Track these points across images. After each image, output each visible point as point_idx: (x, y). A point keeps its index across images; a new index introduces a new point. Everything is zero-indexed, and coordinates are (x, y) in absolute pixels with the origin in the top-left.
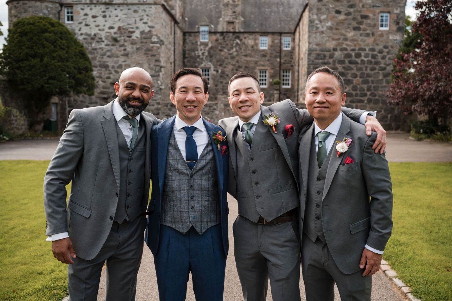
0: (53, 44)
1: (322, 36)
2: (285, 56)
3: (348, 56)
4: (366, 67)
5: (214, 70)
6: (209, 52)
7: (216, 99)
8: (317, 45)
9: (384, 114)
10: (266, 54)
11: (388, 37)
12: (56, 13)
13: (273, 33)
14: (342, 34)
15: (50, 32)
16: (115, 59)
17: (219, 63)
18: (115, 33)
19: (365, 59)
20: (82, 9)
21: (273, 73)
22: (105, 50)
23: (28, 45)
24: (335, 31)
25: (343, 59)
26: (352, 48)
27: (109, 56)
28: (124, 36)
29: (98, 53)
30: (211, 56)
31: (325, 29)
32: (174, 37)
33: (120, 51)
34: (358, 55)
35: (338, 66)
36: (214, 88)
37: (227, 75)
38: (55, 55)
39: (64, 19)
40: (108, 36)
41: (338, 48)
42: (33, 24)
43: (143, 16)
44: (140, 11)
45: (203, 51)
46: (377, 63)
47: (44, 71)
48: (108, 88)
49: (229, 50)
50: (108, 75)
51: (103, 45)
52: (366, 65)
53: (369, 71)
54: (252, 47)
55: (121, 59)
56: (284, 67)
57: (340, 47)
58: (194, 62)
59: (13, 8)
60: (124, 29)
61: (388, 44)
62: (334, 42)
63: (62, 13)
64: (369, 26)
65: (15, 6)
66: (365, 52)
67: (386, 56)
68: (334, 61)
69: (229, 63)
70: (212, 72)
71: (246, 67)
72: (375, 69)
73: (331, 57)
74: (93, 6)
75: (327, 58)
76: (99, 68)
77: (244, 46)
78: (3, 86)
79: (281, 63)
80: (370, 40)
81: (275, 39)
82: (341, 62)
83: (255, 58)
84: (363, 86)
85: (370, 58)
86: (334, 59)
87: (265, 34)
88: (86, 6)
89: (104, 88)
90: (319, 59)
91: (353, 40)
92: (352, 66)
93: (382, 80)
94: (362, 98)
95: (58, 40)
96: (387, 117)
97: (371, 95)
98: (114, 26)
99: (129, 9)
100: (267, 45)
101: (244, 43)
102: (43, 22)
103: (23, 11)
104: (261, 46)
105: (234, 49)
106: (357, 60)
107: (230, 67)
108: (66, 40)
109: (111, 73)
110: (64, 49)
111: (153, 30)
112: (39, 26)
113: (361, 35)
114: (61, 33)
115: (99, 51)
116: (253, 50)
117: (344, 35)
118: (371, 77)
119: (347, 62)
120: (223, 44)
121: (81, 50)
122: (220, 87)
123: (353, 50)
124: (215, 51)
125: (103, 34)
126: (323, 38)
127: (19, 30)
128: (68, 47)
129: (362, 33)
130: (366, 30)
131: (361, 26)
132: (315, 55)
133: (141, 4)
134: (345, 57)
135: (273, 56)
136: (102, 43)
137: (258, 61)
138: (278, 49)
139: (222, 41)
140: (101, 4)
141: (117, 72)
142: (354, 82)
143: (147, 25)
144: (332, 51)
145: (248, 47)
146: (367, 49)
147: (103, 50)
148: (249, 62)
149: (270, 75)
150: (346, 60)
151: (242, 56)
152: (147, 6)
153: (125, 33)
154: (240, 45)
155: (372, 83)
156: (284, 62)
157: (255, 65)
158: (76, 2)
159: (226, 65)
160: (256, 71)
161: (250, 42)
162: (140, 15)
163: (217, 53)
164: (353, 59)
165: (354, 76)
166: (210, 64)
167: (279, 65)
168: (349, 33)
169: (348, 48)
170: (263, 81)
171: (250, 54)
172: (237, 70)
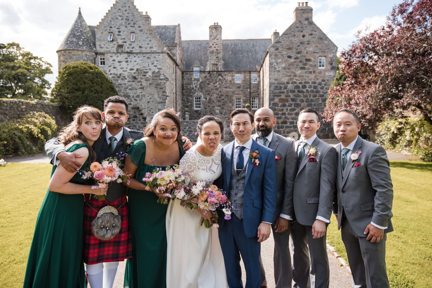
0: (91, 81)
2: (253, 87)
3: (297, 87)
4: (310, 95)
5: (204, 98)
6: (200, 85)
8: (276, 80)
9: (323, 127)
10: (240, 86)
11: (325, 74)
12: (93, 59)
13: (245, 72)
14: (292, 72)
15: (89, 73)
16: (135, 91)
17: (207, 93)
18: (134, 73)
19: (309, 89)
20: (111, 57)
21: (245, 100)
22: (127, 85)
23: (74, 82)
24: (287, 70)
25: (293, 89)
26: (300, 82)
27: (130, 89)
28: (140, 75)
29: (122, 87)
30: (201, 88)
31: (280, 69)
32: (176, 75)
33: (138, 86)
34: (304, 87)
35: (290, 94)
36: (204, 110)
37: (213, 101)
38: (93, 89)
39: (99, 63)
40: (130, 75)
41: (290, 82)
42: (77, 67)
43: (154, 61)
44: (152, 58)
45: (196, 85)
46: (318, 92)
47: (85, 100)
49: (214, 84)
50: (129, 102)
51: (126, 81)
52: (310, 93)
53: (312, 97)
54: (231, 81)
55: (139, 91)
56: (252, 95)
57: (292, 81)
58: (190, 93)
59: (62, 56)
60: (140, 70)
61: (325, 79)
62: (287, 78)
63: (96, 59)
64: (312, 67)
65: (63, 54)
66: (309, 84)
67: (324, 87)
68: (287, 91)
69: (214, 92)
70: (202, 99)
71: (226, 95)
72: (316, 96)
73: (285, 88)
74: (119, 54)
75: (282, 89)
77: (224, 80)
78: (56, 111)
79: (251, 93)
80: (312, 76)
81: (246, 76)
82: (292, 91)
83: (233, 89)
85: (312, 89)
86: (288, 89)
87: (239, 72)
88: (114, 54)
90: (277, 90)
91: (300, 76)
92: (300, 94)
93: (321, 103)
95: (95, 79)
96: (326, 129)
98: (133, 68)
99: (144, 57)
100: (241, 80)
101: (225, 79)
102: (84, 66)
103: (69, 58)
104: (237, 81)
105: (218, 83)
106: (303, 90)
107: (215, 95)
108: (100, 78)
109: (132, 101)
110: (99, 85)
111: (161, 71)
112: (81, 69)
113: (306, 73)
114: (97, 74)
115: (124, 86)
116: (231, 83)
117: (294, 73)
118: (313, 102)
119: (296, 91)
120: (210, 80)
121: (111, 86)
122: (208, 109)
124: (205, 84)
125: (126, 74)
126: (279, 75)
127: (67, 72)
128: (102, 84)
129: (307, 71)
130: (310, 69)
131: (306, 67)
132: (274, 87)
133: (153, 53)
134: (295, 88)
135: (245, 87)
136: (125, 80)
137: (235, 91)
138: (248, 83)
139: (209, 78)
140: (124, 53)
141: (136, 100)
142: (302, 106)
143: (157, 67)
144: (286, 84)
145: (227, 81)
146: (310, 82)
147: (126, 85)
148: (228, 92)
149: (243, 101)
150: (296, 90)
151: (224, 87)
152: (156, 54)
153: (141, 73)
154: (221, 80)
155: (315, 106)
156: (252, 91)
157: (233, 94)
158: (107, 51)
159: (212, 94)
160: (233, 98)
161: (229, 78)
162: (152, 61)
163: (206, 86)
164: (300, 89)
165: (302, 101)
166: (201, 94)
167: (249, 93)
168: (298, 71)
169: (297, 82)
170: (238, 105)
171: (229, 86)
172: (220, 97)
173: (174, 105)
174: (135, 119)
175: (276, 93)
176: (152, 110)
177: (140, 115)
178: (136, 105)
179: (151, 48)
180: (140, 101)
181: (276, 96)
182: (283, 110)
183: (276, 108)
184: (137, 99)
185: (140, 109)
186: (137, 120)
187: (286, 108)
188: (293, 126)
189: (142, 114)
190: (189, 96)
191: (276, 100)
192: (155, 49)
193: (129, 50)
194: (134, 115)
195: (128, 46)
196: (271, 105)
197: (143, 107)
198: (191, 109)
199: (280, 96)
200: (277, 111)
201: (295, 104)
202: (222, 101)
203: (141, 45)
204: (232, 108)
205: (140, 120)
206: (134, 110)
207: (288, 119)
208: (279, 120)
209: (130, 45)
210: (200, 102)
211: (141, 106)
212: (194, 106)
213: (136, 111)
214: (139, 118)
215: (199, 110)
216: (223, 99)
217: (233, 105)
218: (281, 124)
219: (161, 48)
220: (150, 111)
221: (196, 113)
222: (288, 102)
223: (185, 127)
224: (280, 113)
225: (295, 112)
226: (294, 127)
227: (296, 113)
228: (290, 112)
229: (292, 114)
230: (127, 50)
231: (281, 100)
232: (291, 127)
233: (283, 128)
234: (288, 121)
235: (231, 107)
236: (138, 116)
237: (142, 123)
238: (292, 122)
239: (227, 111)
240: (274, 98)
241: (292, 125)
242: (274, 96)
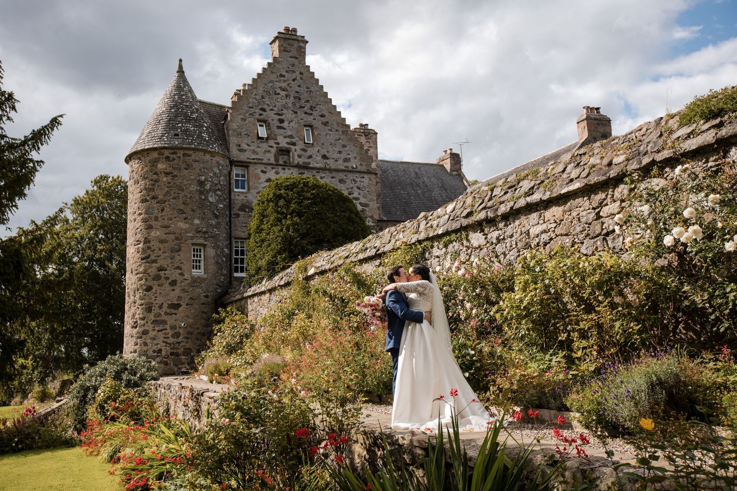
20: (263, 172)
43: (352, 188)
44: (348, 181)
74: (280, 168)
88: (269, 167)
99: (332, 178)
111: (367, 209)
133: (350, 171)
140: (292, 166)
143: (359, 201)
152: (357, 175)
158: (253, 159)
162: (348, 186)
179: (346, 160)
192: (353, 164)
193: (301, 161)
195: (299, 152)
203: (326, 154)
209: (304, 150)
219: (366, 163)
230: (297, 160)
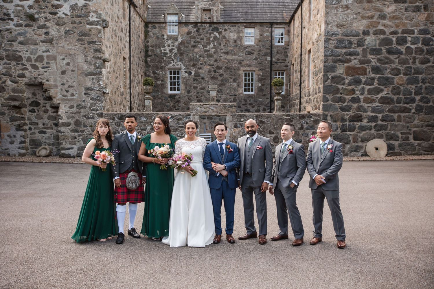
1: (346, 12)
2: (278, 53)
3: (387, 42)
4: (414, 58)
5: (186, 72)
6: (179, 49)
7: (188, 109)
8: (339, 26)
10: (251, 51)
13: (262, 24)
14: (376, 10)
16: (32, 47)
17: (192, 63)
18: (30, 7)
19: (413, 47)
21: (262, 76)
22: (14, 34)
24: (366, 5)
25: (378, 47)
26: (392, 30)
27: (21, 43)
30: (181, 53)
32: (130, 24)
33: (40, 35)
34: (402, 41)
35: (370, 57)
36: (187, 94)
37: (203, 78)
40: (19, 11)
41: (371, 31)
45: (171, 47)
48: (22, 92)
49: (204, 46)
50: (21, 72)
51: (11, 25)
52: (414, 55)
53: (418, 65)
54: (235, 42)
55: (42, 47)
56: (276, 67)
57: (375, 29)
58: (160, 62)
60: (44, 1)
62: (365, 22)
66: (412, 36)
68: (364, 50)
69: (205, 62)
70: (183, 74)
71: (227, 68)
72: (429, 61)
73: (360, 44)
75: (353, 46)
76: (5, 60)
77: (224, 40)
79: (273, 63)
80: (421, 17)
81: (264, 32)
82: (375, 51)
83: (239, 56)
84: (409, 87)
85: (420, 45)
86: (365, 47)
87: (251, 24)
89: (14, 91)
90: (342, 48)
91: (394, 18)
92: (392, 57)
94: (408, 106)
97: (420, 100)
100: (254, 39)
101: (224, 37)
104: (247, 41)
105: (212, 45)
106: (399, 47)
107: (207, 68)
109: (27, 69)
113: (406, 10)
115: (6, 34)
116: (237, 46)
117: (381, 11)
118: (421, 74)
119: (384, 51)
120: (198, 38)
122: (193, 93)
123: (393, 33)
124: (187, 47)
125: (10, 8)
126: (347, 15)
129: (409, 7)
132: (335, 42)
134: (380, 45)
135: (261, 53)
136: (10, 21)
137: (243, 60)
138: (268, 45)
139: (195, 34)
141: (35, 67)
142: (395, 82)
144: (361, 35)
145: (229, 42)
146: (416, 31)
147: (11, 33)
148: (231, 62)
149: (259, 78)
150: (382, 48)
151: (222, 53)
153: (46, 7)
154: (218, 39)
155: (424, 83)
156: (276, 61)
157: (239, 66)
159: (201, 66)
160: (240, 72)
161: (232, 35)
163: (190, 50)
164: (393, 46)
165: (395, 72)
166: (180, 65)
167: (269, 64)
168: (388, 7)
169: (386, 29)
170: (249, 86)
171: (231, 50)
172: (215, 71)
173: (125, 82)
174: (35, 108)
175: (339, 56)
176: (71, 91)
177: (45, 99)
178: (35, 78)
180: (46, 70)
181: (340, 61)
182: (353, 91)
183: (340, 87)
184: (37, 64)
185: (44, 87)
186: (38, 111)
187: (360, 87)
188: (375, 126)
189: (50, 98)
190: (157, 68)
191: (340, 70)
194: (32, 100)
196: (329, 81)
197: (51, 82)
198: (162, 92)
199: (349, 61)
200: (341, 94)
201: (379, 78)
202: (220, 78)
204: (238, 91)
205: (46, 111)
206: (32, 89)
207: (365, 111)
208: (346, 113)
210: (178, 79)
211: (47, 81)
212: (167, 88)
213: (37, 92)
214: (43, 106)
215: (177, 94)
216: (221, 75)
217: (239, 86)
218: (350, 121)
220: (67, 91)
221: (171, 101)
222: (366, 74)
223: (143, 127)
224: (348, 97)
225: (379, 96)
226: (378, 128)
227: (382, 97)
228: (369, 96)
229: (373, 101)
231: (350, 71)
232: (370, 128)
233: (353, 131)
234: (364, 114)
235: (235, 90)
236: (42, 102)
237: (49, 118)
238: (372, 116)
239: (228, 97)
240: (336, 67)
241: (373, 124)
242: (335, 61)
